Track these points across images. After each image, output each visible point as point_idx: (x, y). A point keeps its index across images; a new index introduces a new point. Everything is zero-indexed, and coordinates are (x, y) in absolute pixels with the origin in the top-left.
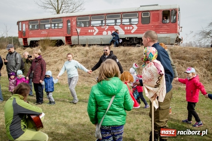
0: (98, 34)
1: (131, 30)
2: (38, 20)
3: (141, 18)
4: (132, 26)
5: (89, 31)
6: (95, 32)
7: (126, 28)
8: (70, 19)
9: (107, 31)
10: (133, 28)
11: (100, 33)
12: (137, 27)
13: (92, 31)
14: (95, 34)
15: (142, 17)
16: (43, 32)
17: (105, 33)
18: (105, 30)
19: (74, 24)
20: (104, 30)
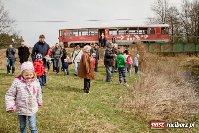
0: (123, 39)
1: (144, 37)
2: (77, 29)
5: (118, 37)
7: (141, 36)
9: (129, 37)
10: (145, 36)
11: (125, 39)
12: (148, 36)
13: (119, 37)
14: (121, 39)
15: (151, 30)
16: (82, 37)
17: (128, 39)
19: (106, 33)
20: (127, 37)
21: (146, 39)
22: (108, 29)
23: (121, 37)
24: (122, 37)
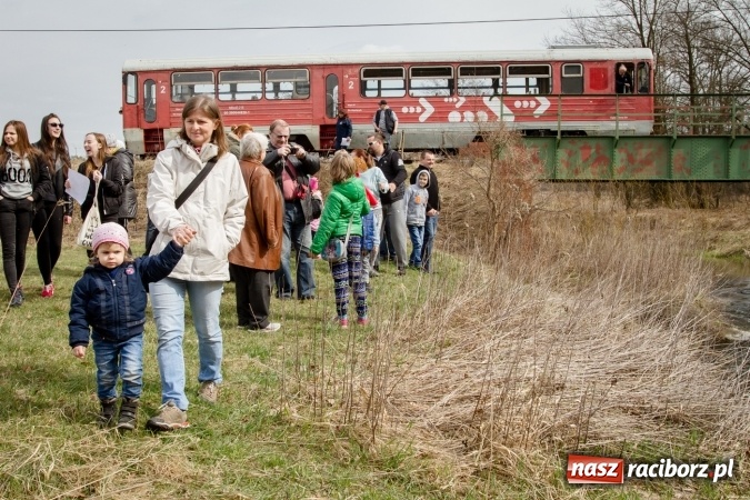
0: (431, 119)
1: (530, 110)
2: (210, 69)
3: (559, 78)
4: (536, 101)
5: (405, 110)
6: (422, 113)
7: (517, 104)
8: (336, 71)
9: (462, 110)
10: (538, 105)
11: (440, 115)
13: (412, 110)
14: (423, 118)
15: (564, 75)
16: (231, 108)
17: (454, 116)
18: (456, 109)
19: (350, 87)
20: (451, 107)
21: (542, 117)
22: (357, 70)
23: (419, 110)
24: (424, 109)
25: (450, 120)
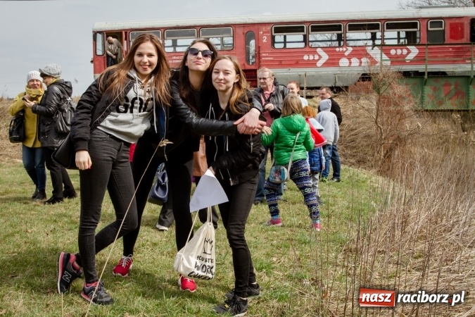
0: (326, 64)
1: (403, 56)
2: (158, 29)
3: (425, 32)
4: (407, 49)
5: (306, 58)
6: (319, 60)
7: (393, 52)
8: (253, 29)
9: (349, 58)
10: (409, 52)
11: (332, 62)
12: (417, 51)
13: (311, 57)
14: (319, 64)
15: (429, 29)
16: (174, 58)
17: (344, 62)
18: (345, 57)
19: (264, 41)
20: (342, 55)
21: (412, 62)
22: (269, 28)
23: (317, 57)
24: (320, 57)
25: (341, 65)
